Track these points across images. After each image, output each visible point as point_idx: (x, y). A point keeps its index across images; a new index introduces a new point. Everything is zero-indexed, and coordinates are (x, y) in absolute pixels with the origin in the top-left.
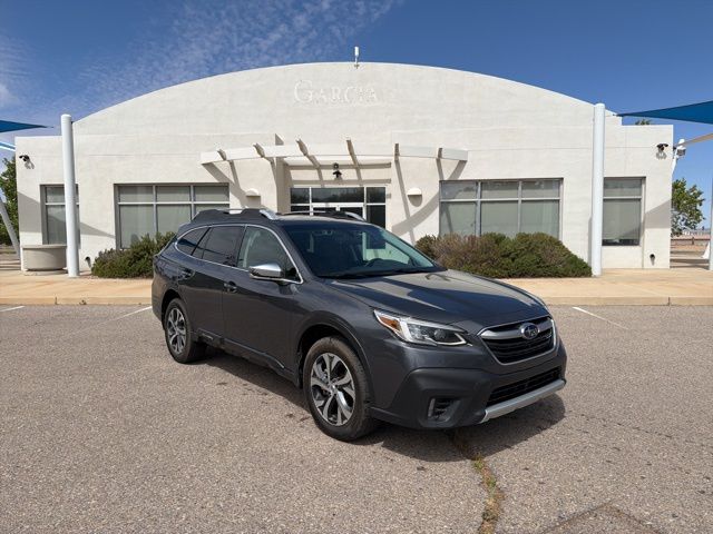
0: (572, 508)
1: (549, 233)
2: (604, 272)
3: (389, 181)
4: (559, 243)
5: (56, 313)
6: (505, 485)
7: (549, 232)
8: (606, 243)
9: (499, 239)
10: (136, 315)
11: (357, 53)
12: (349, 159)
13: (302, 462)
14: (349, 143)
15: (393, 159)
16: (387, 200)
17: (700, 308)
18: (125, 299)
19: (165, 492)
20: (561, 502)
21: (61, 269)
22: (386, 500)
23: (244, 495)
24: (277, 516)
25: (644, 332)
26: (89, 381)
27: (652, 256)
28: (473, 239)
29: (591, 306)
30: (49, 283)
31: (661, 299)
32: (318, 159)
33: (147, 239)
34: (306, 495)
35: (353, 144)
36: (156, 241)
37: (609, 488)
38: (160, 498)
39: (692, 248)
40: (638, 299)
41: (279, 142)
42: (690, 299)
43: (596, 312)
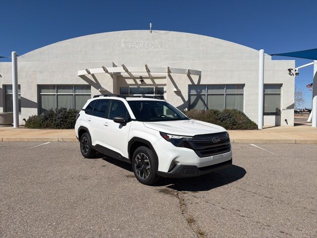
1: (238, 109)
2: (264, 127)
3: (165, 85)
4: (243, 114)
8: (264, 114)
9: (215, 112)
11: (151, 26)
12: (147, 75)
14: (146, 66)
15: (166, 74)
16: (164, 94)
17: (310, 145)
27: (286, 120)
28: (203, 111)
29: (260, 144)
31: (292, 140)
32: (133, 74)
33: (51, 111)
35: (149, 67)
36: (55, 112)
40: (281, 140)
41: (114, 66)
42: (306, 141)
43: (262, 147)
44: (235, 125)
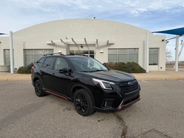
0: (144, 130)
2: (149, 72)
4: (138, 65)
5: (8, 83)
6: (127, 125)
7: (135, 62)
8: (149, 64)
9: (123, 64)
10: (29, 83)
12: (85, 43)
13: (75, 120)
14: (85, 39)
15: (96, 43)
16: (95, 54)
17: (173, 81)
18: (26, 79)
19: (39, 128)
20: (142, 129)
21: (9, 72)
22: (97, 129)
23: (60, 129)
24: (69, 134)
25: (160, 86)
26: (17, 100)
27: (161, 68)
28: (116, 63)
29: (147, 80)
30: (6, 75)
31: (164, 78)
32: (77, 43)
33: (32, 63)
34: (76, 129)
35: (86, 39)
37: (154, 125)
38: (37, 130)
39: (171, 66)
40: (158, 78)
41: (67, 39)
42: (171, 78)
43: (148, 82)
44: (133, 70)
